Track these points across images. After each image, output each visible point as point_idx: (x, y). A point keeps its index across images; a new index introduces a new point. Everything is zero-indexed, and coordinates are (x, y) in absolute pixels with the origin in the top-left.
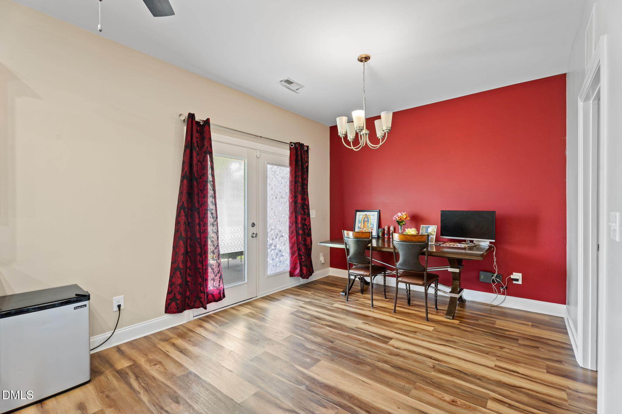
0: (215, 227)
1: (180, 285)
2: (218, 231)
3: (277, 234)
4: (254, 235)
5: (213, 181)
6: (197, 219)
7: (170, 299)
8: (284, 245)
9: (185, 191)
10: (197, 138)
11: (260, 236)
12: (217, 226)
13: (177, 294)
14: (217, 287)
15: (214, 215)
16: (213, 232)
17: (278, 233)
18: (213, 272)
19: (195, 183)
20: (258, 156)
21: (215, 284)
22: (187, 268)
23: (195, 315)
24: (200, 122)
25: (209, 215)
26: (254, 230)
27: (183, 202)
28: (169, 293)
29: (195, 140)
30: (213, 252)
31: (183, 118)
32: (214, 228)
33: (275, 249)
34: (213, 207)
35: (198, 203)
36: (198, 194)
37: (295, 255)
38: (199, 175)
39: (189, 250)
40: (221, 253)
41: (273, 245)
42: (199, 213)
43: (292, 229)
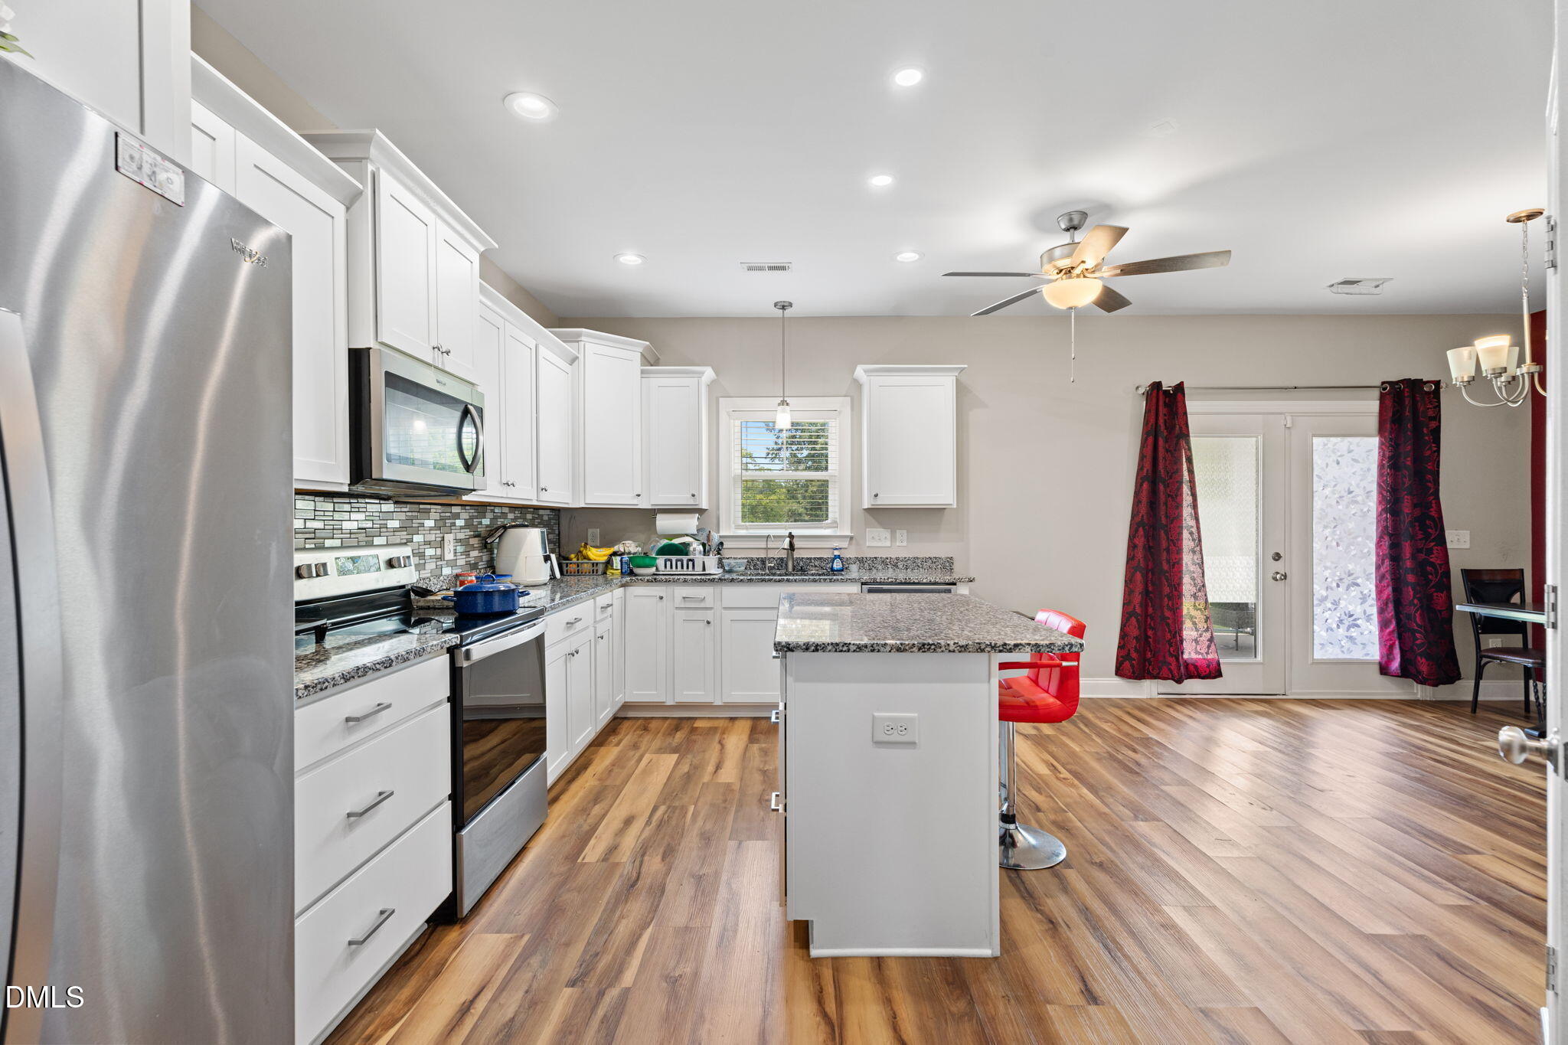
0: (1198, 556)
1: (1136, 638)
2: (1202, 563)
3: (1341, 579)
4: (1278, 576)
5: (1192, 481)
6: (1164, 542)
7: (1122, 657)
8: (1362, 604)
9: (1145, 500)
10: (1165, 415)
11: (1295, 577)
12: (1201, 554)
13: (1132, 651)
14: (1202, 654)
15: (1196, 536)
16: (1194, 564)
17: (1343, 576)
18: (1196, 628)
19: (1162, 487)
20: (1287, 426)
21: (1198, 649)
22: (1147, 616)
23: (1160, 691)
24: (1169, 390)
25: (1186, 534)
26: (1279, 566)
27: (1143, 516)
28: (1121, 647)
29: (1161, 421)
30: (1195, 596)
31: (1142, 390)
32: (1195, 557)
33: (1335, 609)
34: (1193, 523)
35: (1167, 517)
36: (1166, 504)
37: (1389, 627)
38: (1168, 473)
39: (1150, 589)
40: (1210, 600)
41: (1331, 599)
42: (1167, 534)
43: (1383, 570)
